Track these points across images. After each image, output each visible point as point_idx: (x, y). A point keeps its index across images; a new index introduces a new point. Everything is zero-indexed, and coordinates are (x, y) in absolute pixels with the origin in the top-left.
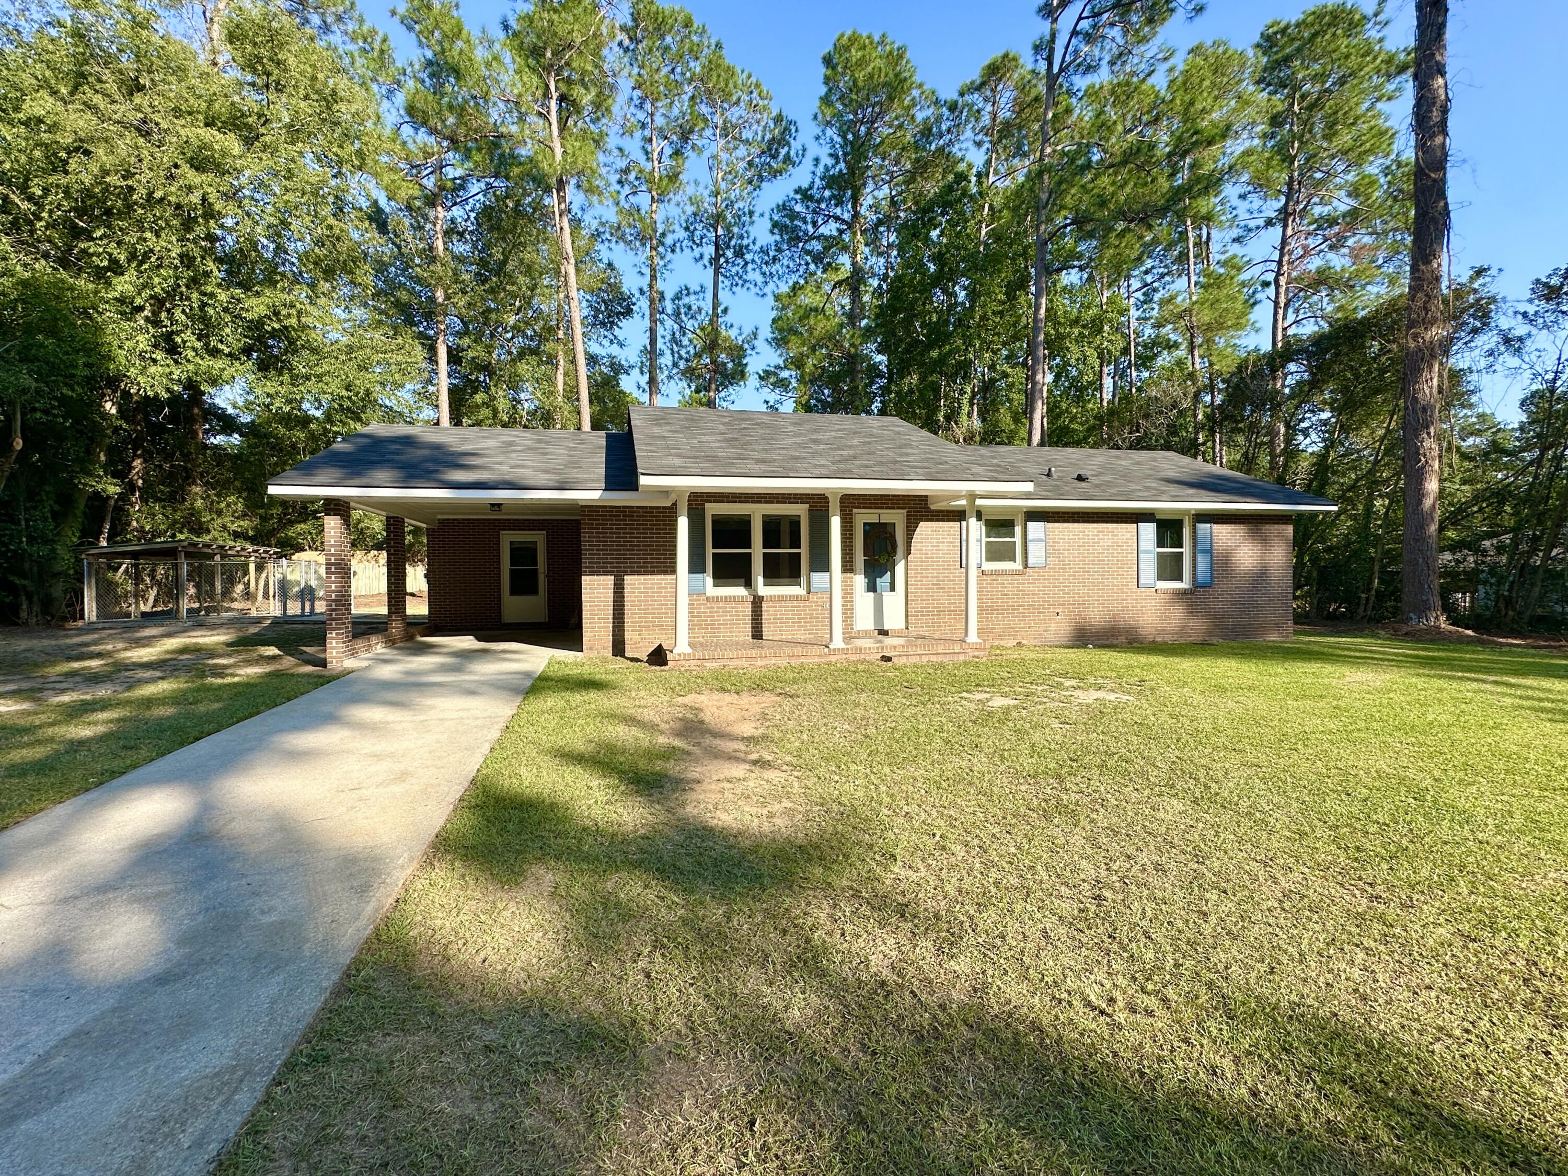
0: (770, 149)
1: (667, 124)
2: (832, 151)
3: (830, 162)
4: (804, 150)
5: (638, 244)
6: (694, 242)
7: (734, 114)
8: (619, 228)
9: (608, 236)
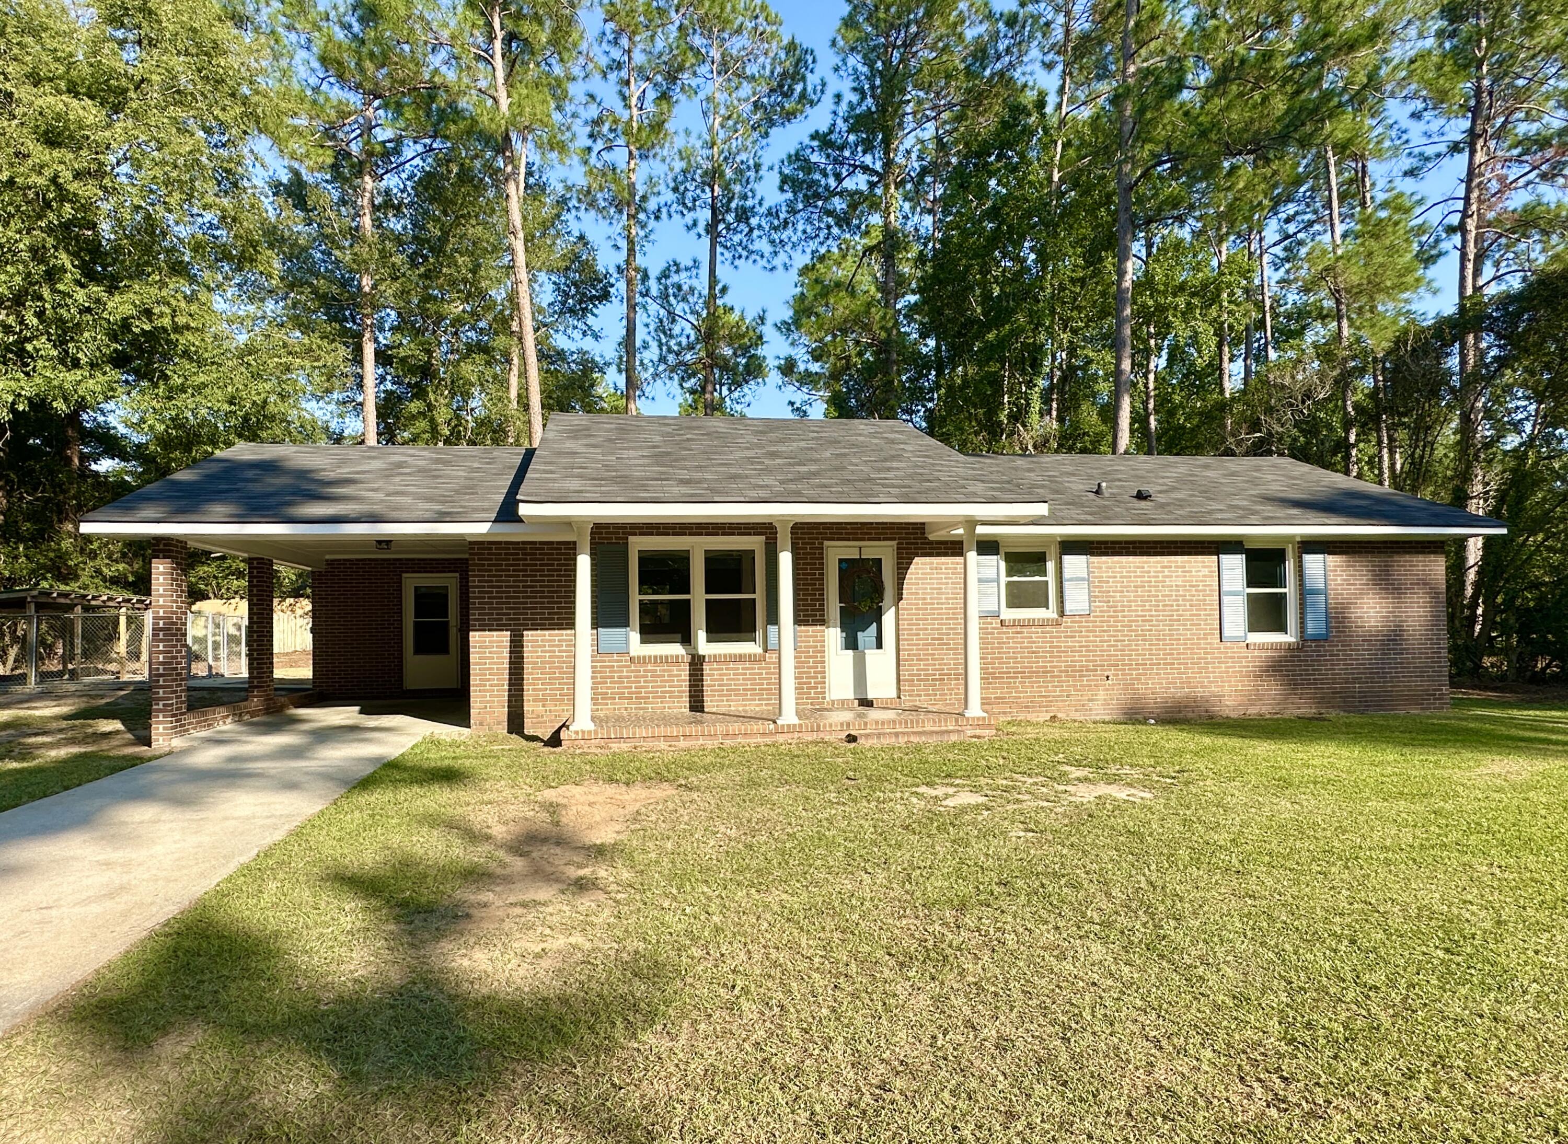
0: (781, 86)
1: (649, 61)
2: (855, 85)
3: (854, 98)
4: (824, 84)
5: (612, 210)
6: (684, 204)
7: (736, 45)
8: (589, 192)
9: (574, 202)
